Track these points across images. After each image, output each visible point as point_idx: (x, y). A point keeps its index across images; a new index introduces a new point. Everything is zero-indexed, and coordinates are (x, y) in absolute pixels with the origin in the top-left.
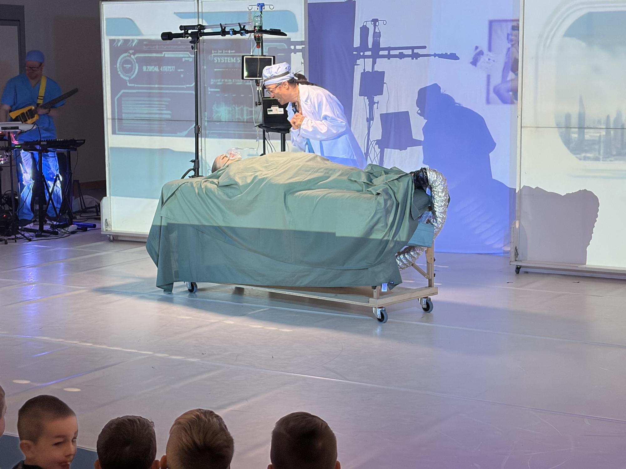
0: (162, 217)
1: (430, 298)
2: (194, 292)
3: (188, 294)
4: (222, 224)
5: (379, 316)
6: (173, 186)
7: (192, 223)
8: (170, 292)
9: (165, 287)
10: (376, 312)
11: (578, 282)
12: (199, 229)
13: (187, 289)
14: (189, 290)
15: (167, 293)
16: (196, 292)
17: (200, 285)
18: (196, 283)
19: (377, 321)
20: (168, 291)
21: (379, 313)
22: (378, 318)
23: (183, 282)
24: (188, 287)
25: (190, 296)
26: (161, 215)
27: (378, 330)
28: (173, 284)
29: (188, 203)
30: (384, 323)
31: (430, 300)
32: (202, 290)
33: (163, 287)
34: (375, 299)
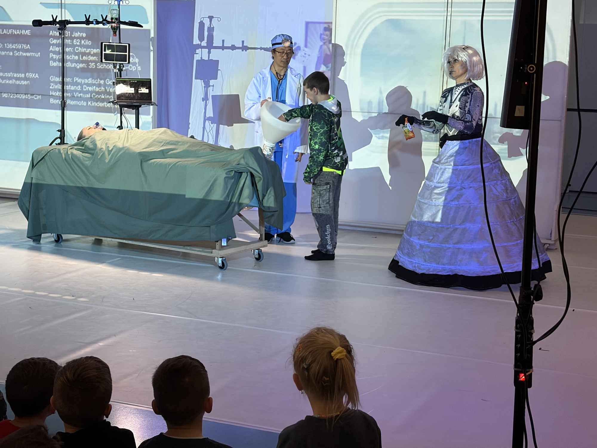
0: (32, 178)
1: (261, 250)
2: (60, 242)
3: (54, 244)
4: (85, 185)
5: (220, 265)
6: (42, 152)
7: (58, 184)
8: (38, 242)
9: (34, 238)
10: (218, 261)
11: (376, 237)
12: (65, 189)
13: (53, 240)
14: (55, 241)
15: (35, 243)
16: (61, 242)
17: (65, 236)
18: (62, 235)
19: (219, 269)
20: (36, 241)
21: (220, 262)
22: (220, 266)
23: (50, 234)
24: (54, 238)
25: (55, 246)
26: (32, 177)
27: (219, 277)
28: (41, 235)
29: (55, 167)
30: (224, 270)
31: (261, 251)
32: (67, 240)
33: (32, 238)
34: (217, 250)
